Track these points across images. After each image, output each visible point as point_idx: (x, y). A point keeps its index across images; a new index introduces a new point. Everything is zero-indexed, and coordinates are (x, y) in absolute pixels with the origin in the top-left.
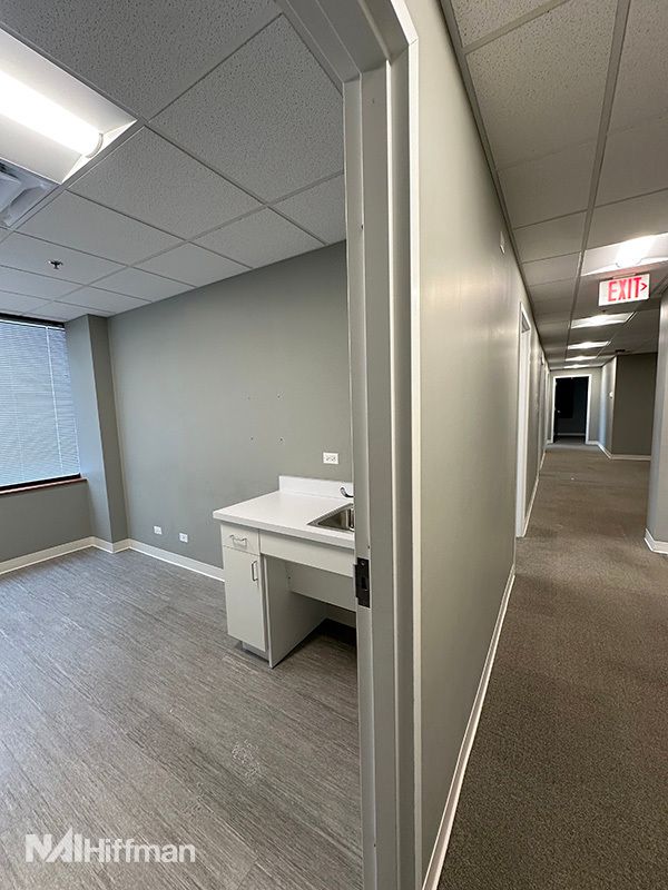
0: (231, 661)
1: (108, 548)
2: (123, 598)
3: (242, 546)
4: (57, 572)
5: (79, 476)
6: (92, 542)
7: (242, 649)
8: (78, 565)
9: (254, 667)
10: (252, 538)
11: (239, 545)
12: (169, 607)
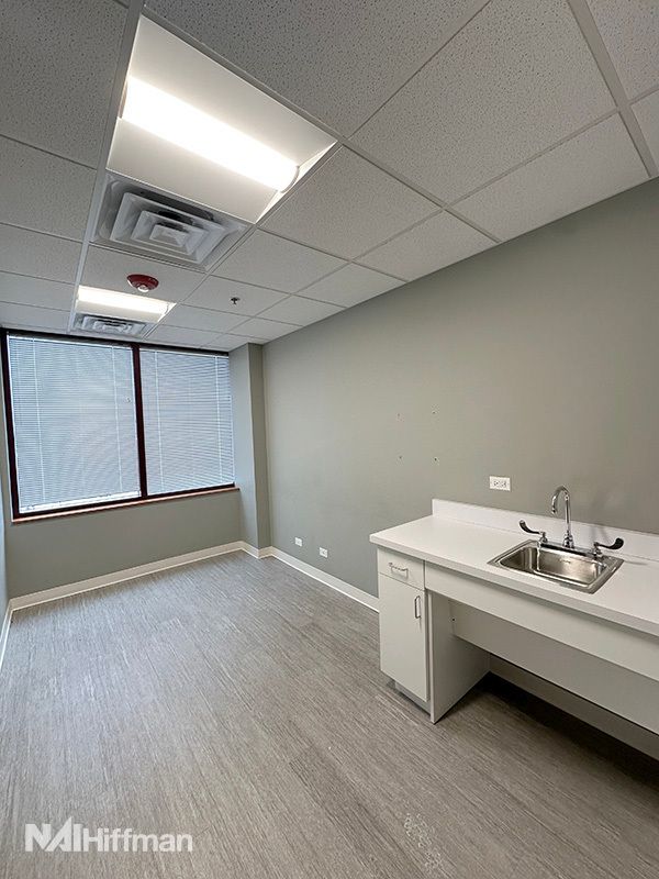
0: (385, 702)
1: (255, 553)
2: (271, 606)
3: (402, 576)
4: (215, 571)
5: (233, 485)
6: (241, 545)
7: (395, 690)
8: (231, 566)
9: (413, 717)
10: (416, 570)
11: (400, 575)
12: (313, 624)
